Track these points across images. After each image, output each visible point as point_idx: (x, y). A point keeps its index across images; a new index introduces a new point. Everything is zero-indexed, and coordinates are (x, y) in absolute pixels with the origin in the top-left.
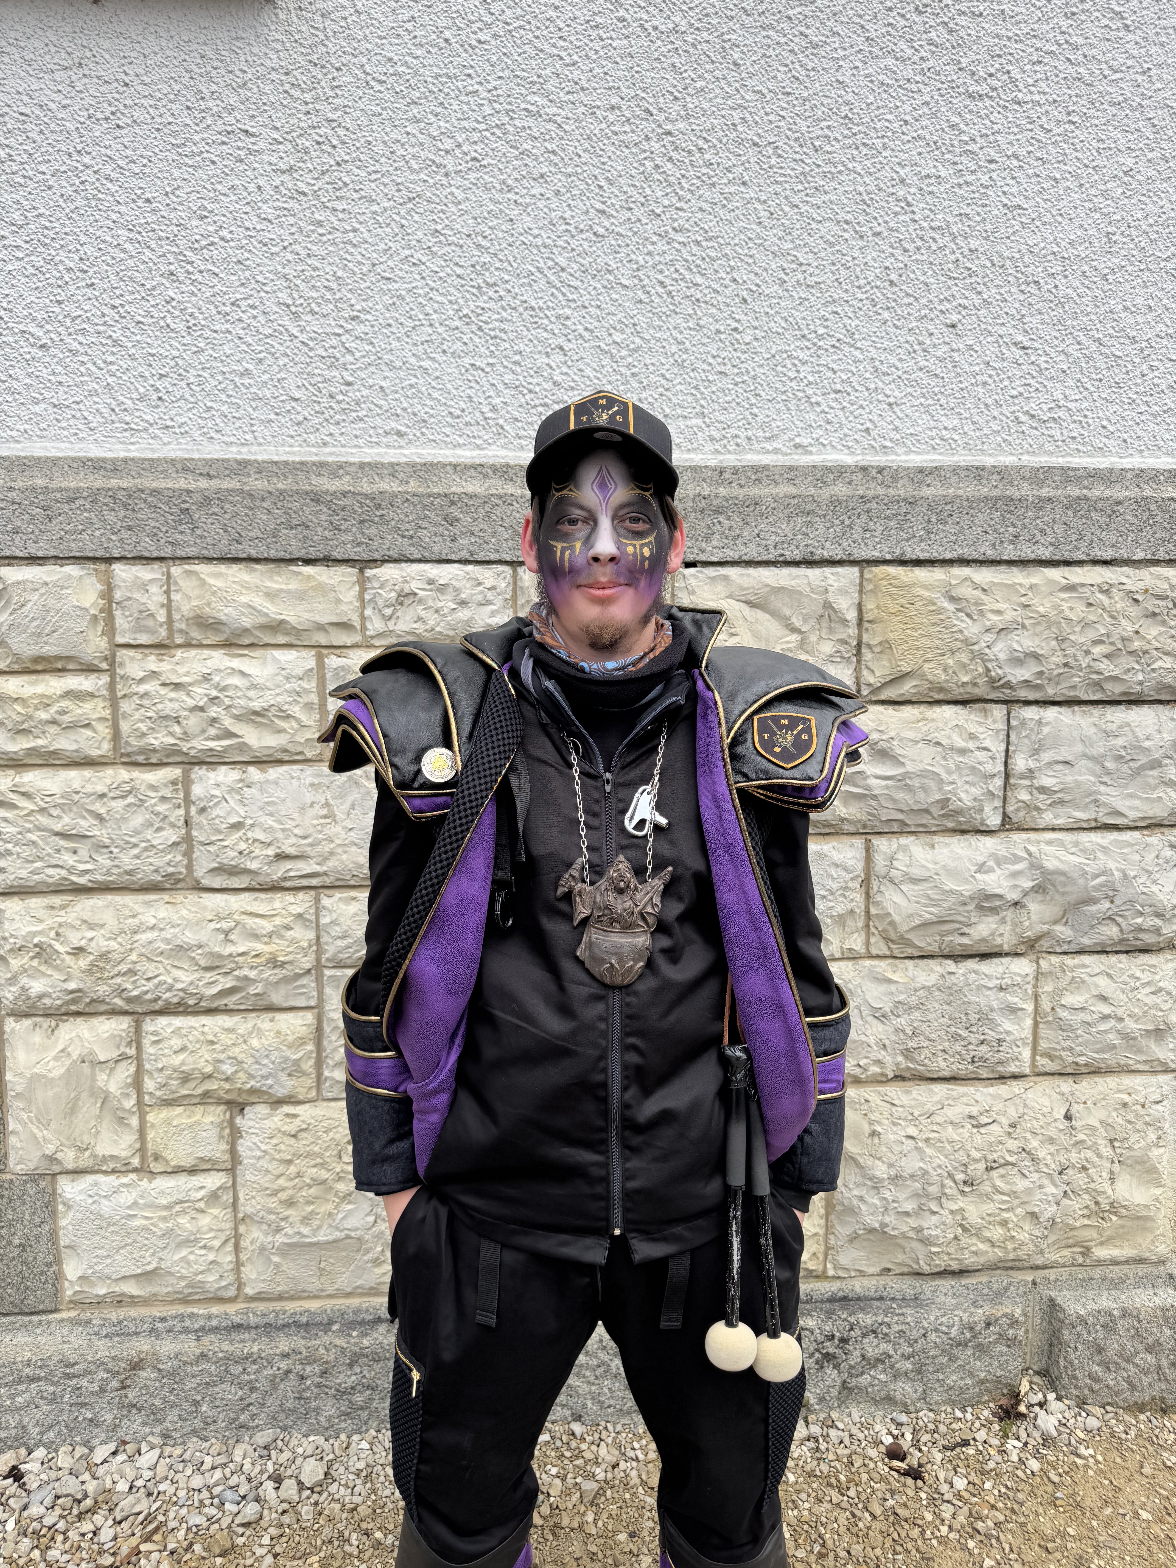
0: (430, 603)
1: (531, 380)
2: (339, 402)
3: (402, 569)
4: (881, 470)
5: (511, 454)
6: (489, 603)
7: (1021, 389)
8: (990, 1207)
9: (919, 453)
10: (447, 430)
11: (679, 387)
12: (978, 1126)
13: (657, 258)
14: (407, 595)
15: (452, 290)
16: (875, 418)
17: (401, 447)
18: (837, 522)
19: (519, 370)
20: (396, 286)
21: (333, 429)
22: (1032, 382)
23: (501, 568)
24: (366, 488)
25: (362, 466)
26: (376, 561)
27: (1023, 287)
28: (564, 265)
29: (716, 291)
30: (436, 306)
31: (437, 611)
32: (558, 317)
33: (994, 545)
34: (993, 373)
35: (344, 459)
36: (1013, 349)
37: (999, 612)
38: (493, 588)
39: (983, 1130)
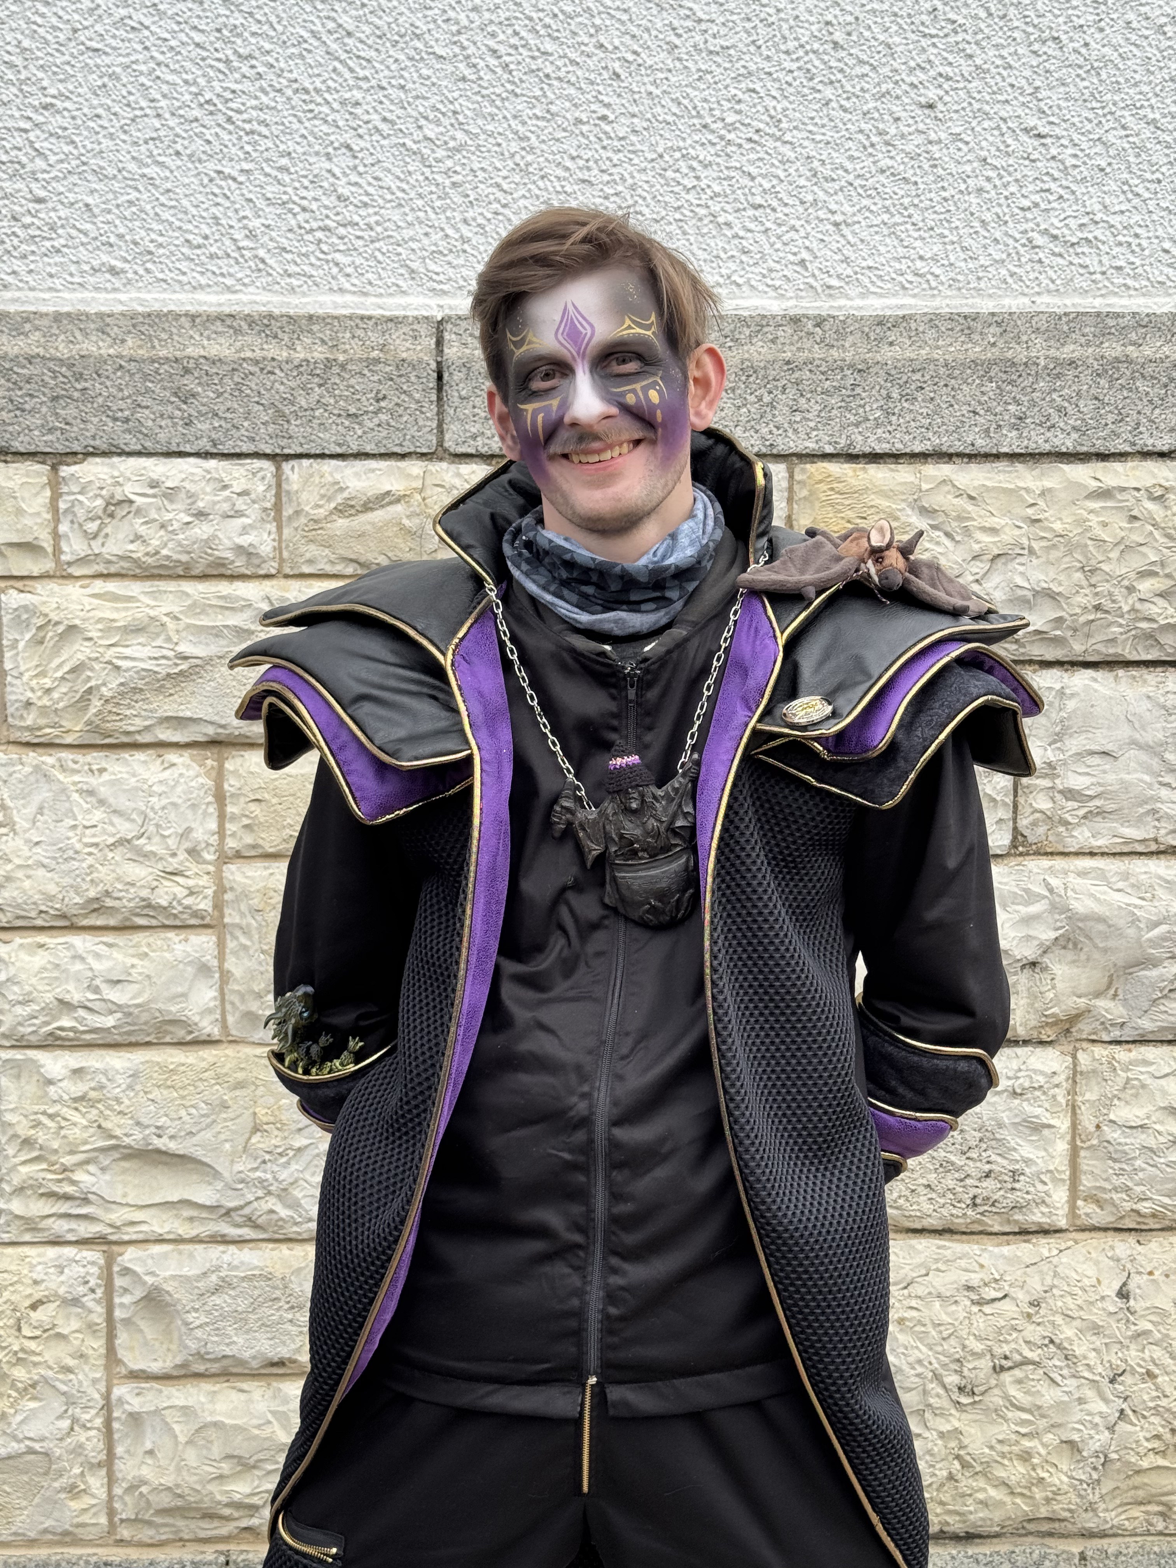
0: (154, 515)
1: (304, 193)
2: (26, 227)
3: (113, 466)
4: (820, 322)
5: (276, 299)
6: (240, 514)
7: (1037, 198)
8: (1003, 1430)
9: (881, 296)
10: (184, 266)
11: (522, 203)
12: (980, 1303)
13: (487, 15)
14: (120, 502)
15: (188, 65)
16: (815, 245)
17: (115, 290)
18: (752, 398)
19: (287, 178)
20: (107, 60)
21: (18, 265)
22: (1053, 186)
23: (257, 463)
24: (63, 350)
25: (58, 317)
26: (75, 454)
27: (1036, 47)
28: (351, 28)
29: (573, 62)
30: (165, 88)
31: (163, 526)
32: (343, 103)
33: (987, 431)
34: (992, 174)
35: (33, 309)
36: (1024, 137)
37: (993, 531)
38: (244, 493)
39: (987, 1309)
